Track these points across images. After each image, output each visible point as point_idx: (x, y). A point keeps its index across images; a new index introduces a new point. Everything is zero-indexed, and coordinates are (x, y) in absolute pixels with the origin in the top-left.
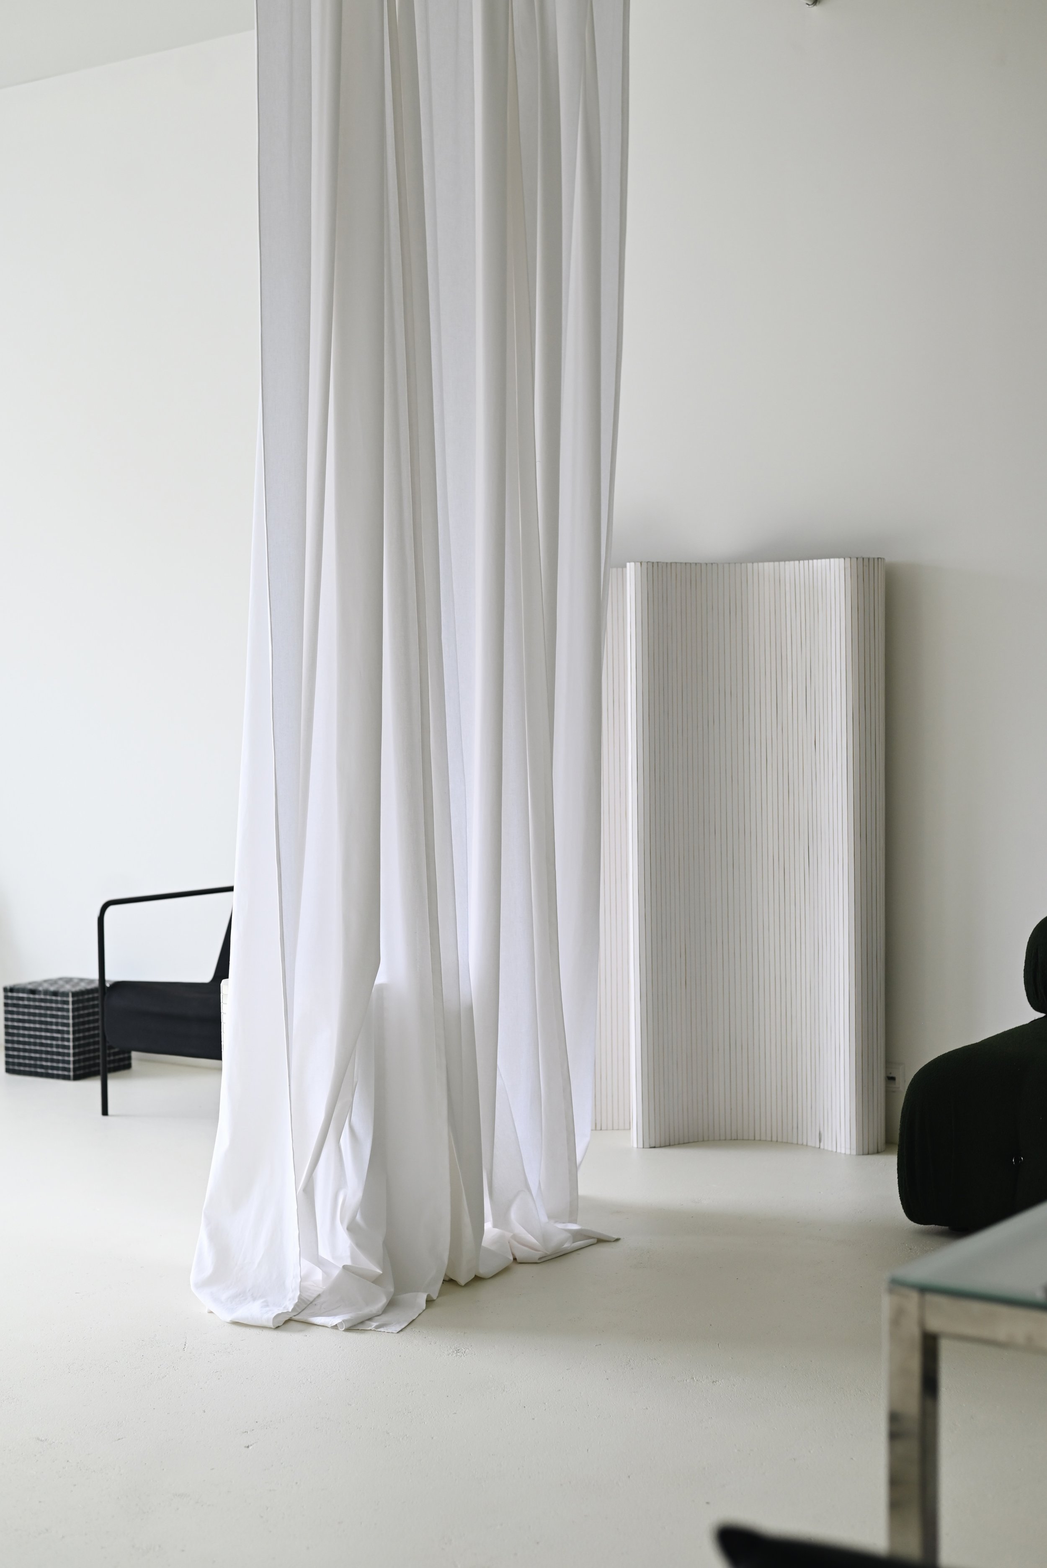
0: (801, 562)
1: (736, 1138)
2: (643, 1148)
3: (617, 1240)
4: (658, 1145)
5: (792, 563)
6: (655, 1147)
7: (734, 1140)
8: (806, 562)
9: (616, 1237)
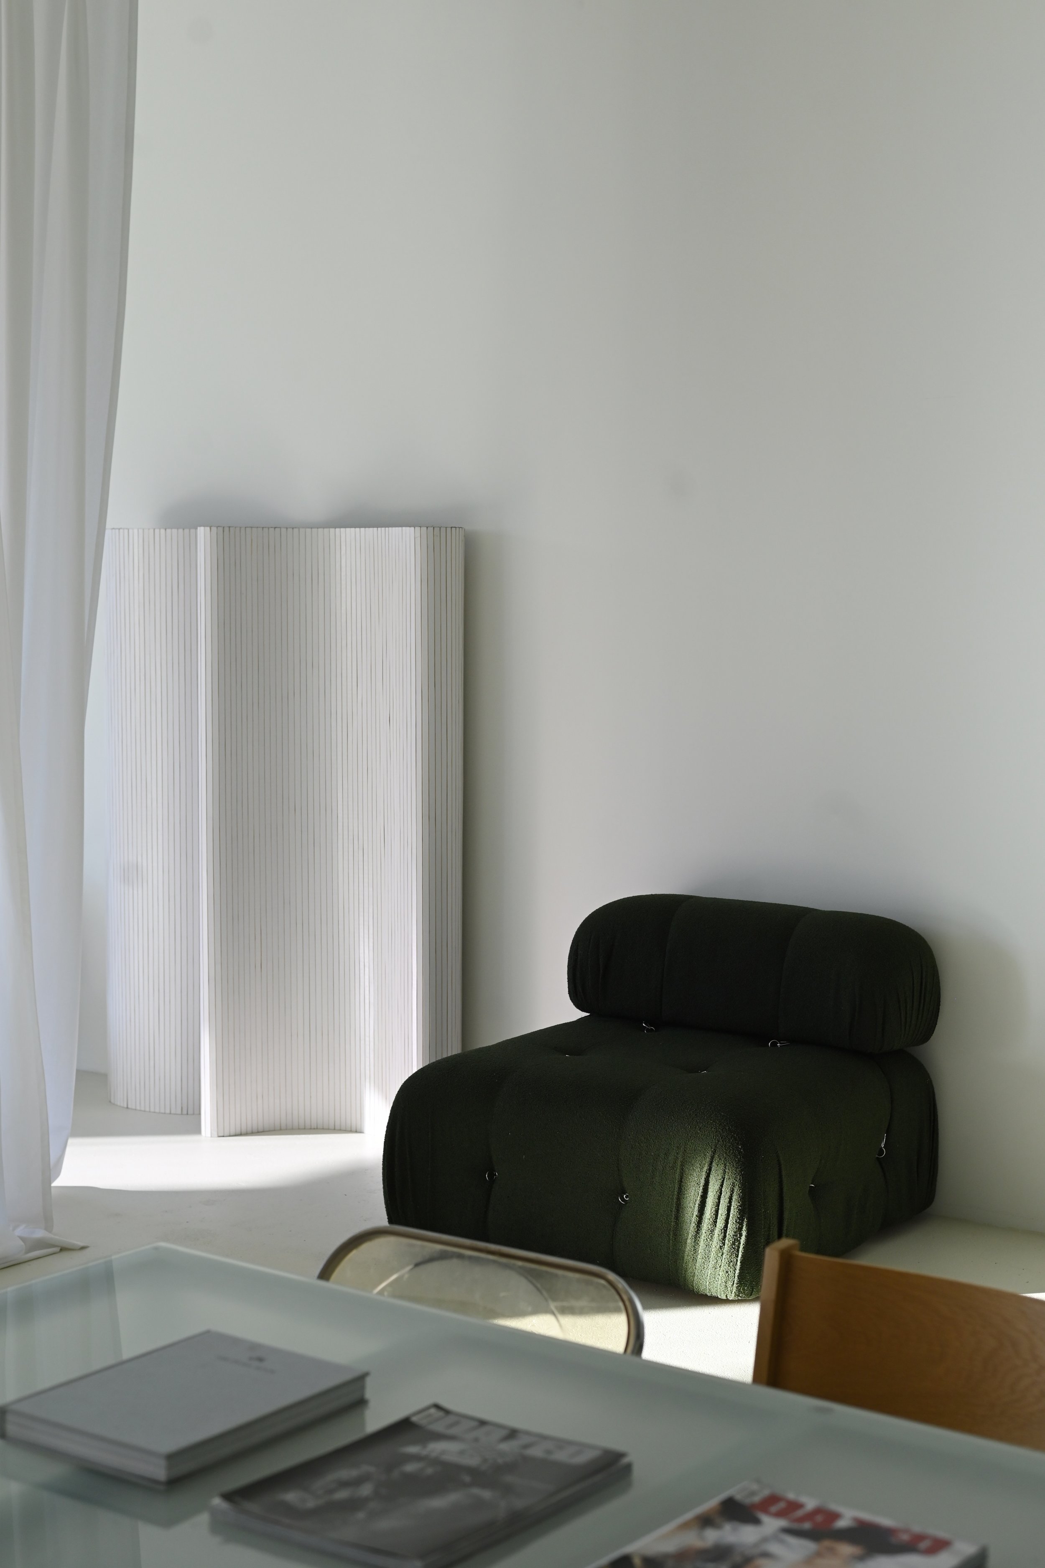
0: (379, 529)
1: (316, 1127)
2: (211, 1137)
3: (83, 1248)
4: (227, 1133)
5: (371, 529)
6: (223, 1136)
7: (314, 1129)
8: (383, 529)
9: (82, 1244)
